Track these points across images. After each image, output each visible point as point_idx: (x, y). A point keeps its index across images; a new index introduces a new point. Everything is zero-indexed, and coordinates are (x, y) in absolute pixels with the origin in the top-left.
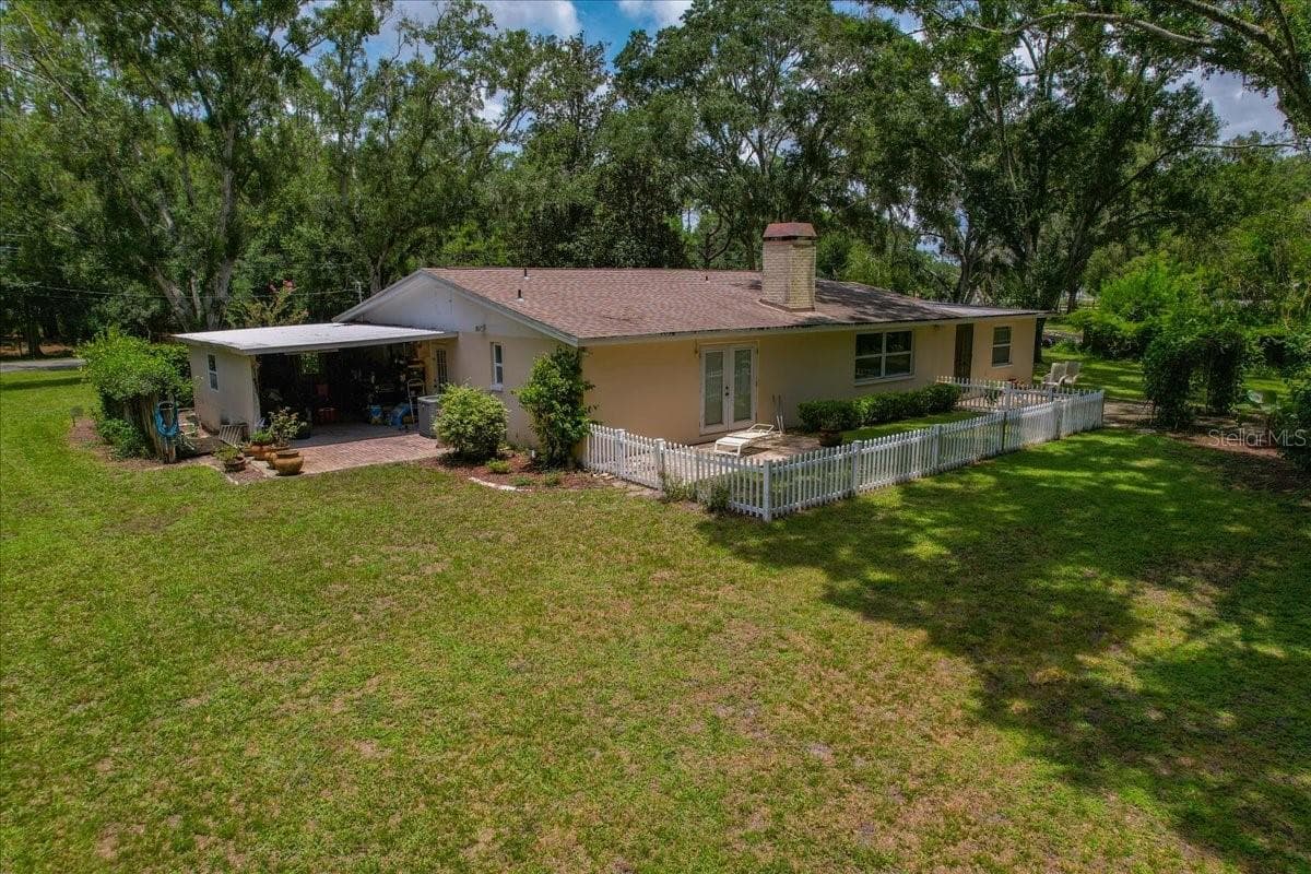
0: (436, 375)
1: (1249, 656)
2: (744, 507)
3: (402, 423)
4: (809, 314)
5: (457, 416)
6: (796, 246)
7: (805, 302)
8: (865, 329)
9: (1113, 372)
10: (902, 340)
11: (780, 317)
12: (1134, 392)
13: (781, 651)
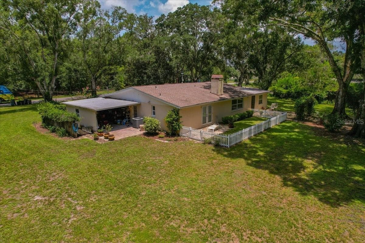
0: (133, 112)
1: (325, 172)
2: (223, 145)
3: (125, 124)
4: (222, 96)
5: (150, 125)
6: (220, 80)
7: (221, 93)
8: (233, 99)
9: (282, 103)
10: (241, 101)
12: (288, 109)
13: (248, 175)
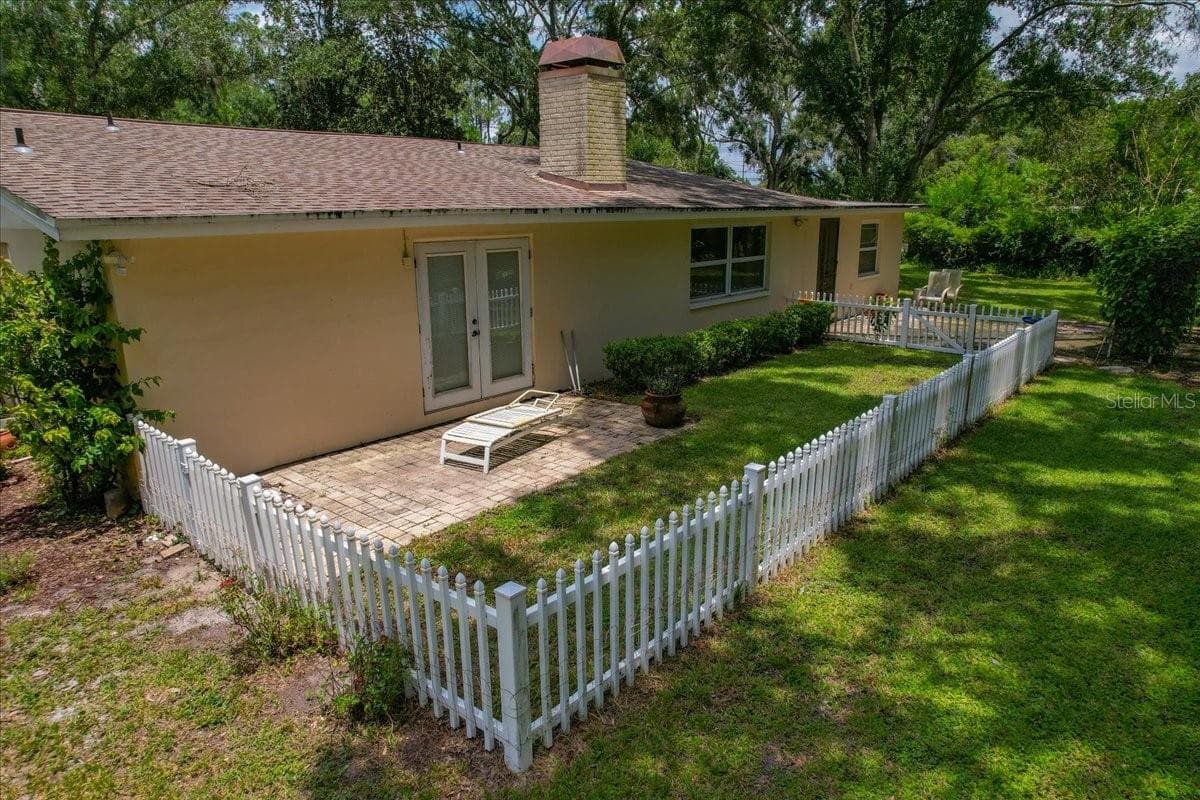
4: (617, 194)
6: (593, 76)
7: (617, 174)
8: (705, 220)
10: (752, 239)
11: (570, 197)
